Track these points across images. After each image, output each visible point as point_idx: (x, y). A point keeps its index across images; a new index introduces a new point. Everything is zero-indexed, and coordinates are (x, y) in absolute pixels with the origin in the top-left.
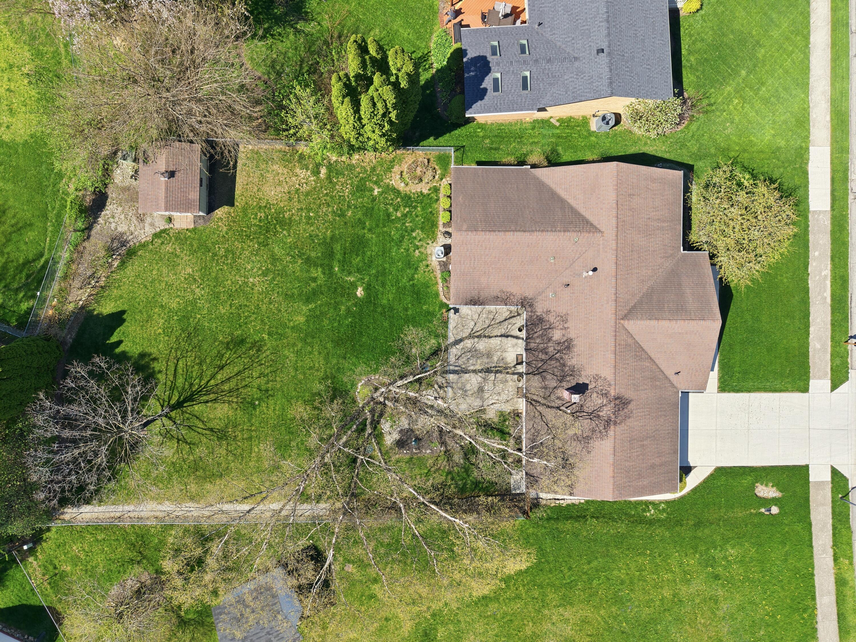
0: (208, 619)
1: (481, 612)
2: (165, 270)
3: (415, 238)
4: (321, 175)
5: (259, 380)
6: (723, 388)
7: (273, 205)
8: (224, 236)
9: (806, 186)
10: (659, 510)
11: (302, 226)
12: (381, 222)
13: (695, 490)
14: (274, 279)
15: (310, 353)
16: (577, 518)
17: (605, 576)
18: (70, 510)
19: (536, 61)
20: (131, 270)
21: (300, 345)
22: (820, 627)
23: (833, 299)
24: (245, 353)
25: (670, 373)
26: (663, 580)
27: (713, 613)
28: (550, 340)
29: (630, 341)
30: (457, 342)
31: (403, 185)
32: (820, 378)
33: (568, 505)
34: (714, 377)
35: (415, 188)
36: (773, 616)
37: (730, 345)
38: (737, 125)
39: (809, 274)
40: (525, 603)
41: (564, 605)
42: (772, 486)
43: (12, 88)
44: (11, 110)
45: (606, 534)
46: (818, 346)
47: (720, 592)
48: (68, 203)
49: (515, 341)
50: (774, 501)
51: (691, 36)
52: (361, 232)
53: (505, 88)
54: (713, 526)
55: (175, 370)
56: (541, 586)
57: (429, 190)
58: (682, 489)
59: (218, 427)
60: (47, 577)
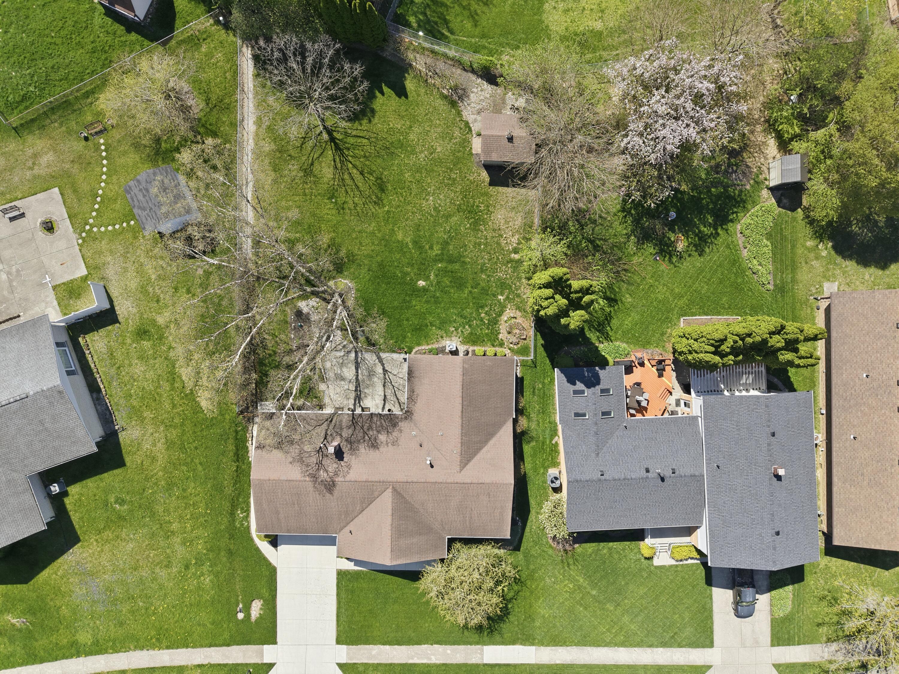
0: (161, 159)
1: (163, 377)
2: (439, 130)
3: (464, 328)
4: (513, 255)
5: (352, 203)
6: (341, 575)
7: (490, 217)
8: (466, 177)
9: (504, 643)
10: (242, 521)
11: (472, 239)
12: (477, 301)
13: (257, 550)
14: (432, 216)
15: (373, 243)
16: (237, 454)
17: (189, 476)
18: (250, 52)
19: (596, 424)
20: (440, 104)
21: (379, 235)
22: (145, 653)
23: (411, 665)
24: (373, 192)
25: (351, 527)
26: (185, 523)
27: (158, 564)
28: (379, 432)
29: (376, 494)
30: (381, 360)
31: (506, 319)
32: (348, 654)
33: (247, 448)
34: (350, 566)
35: (503, 328)
36: (154, 614)
37: (375, 579)
38: (552, 587)
39: (432, 645)
40: (169, 412)
41: (167, 443)
42: (260, 614)
43: (586, 12)
44: (568, 10)
45: (224, 477)
46: (374, 652)
47: (175, 570)
48: (491, 58)
49: (381, 406)
50: (248, 616)
51: (624, 550)
52: (469, 285)
53: (576, 399)
54: (228, 564)
55: (360, 137)
56: (182, 424)
57: (501, 339)
58: (259, 537)
59: (314, 169)
60: (197, 33)
